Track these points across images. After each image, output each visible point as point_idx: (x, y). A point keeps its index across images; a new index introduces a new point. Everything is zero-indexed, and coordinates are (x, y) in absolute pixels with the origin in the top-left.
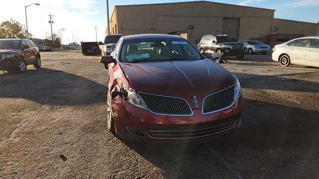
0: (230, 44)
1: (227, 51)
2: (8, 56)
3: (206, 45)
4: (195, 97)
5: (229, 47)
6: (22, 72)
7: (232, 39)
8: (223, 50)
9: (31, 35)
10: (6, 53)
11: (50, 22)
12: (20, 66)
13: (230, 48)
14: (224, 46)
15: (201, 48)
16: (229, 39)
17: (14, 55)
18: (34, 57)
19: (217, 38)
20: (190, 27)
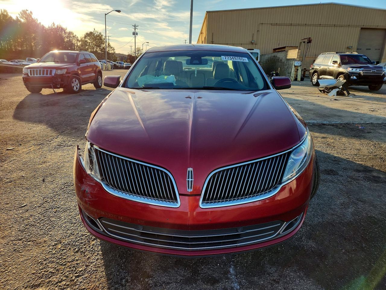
0: (360, 67)
1: (355, 77)
2: (59, 72)
3: (322, 67)
4: (190, 169)
5: (358, 70)
6: (75, 92)
7: (365, 59)
8: (347, 76)
9: (114, 50)
10: (57, 68)
11: (134, 34)
12: (73, 85)
13: (359, 74)
14: (350, 70)
15: (315, 71)
16: (361, 60)
17: (66, 70)
18: (93, 74)
19: (342, 58)
20: (306, 41)
